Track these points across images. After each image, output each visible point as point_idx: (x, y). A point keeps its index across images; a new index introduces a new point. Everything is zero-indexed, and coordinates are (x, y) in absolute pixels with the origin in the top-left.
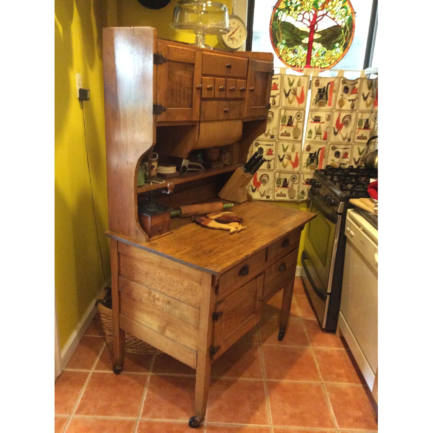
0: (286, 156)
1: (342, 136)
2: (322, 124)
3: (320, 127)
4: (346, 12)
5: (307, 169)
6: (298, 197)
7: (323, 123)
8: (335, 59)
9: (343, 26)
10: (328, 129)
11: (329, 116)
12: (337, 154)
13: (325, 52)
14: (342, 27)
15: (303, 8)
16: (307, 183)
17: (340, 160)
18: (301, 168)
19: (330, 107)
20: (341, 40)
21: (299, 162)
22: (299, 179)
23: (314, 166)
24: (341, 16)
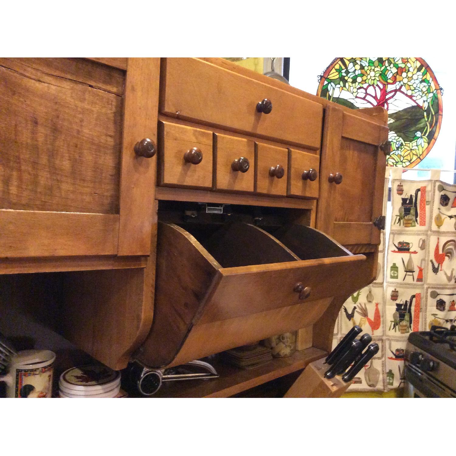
0: (357, 309)
1: (446, 274)
2: (413, 255)
3: (410, 261)
4: (427, 87)
5: (395, 331)
6: (384, 383)
7: (415, 252)
8: (417, 155)
9: (425, 108)
10: (423, 262)
11: (424, 241)
12: (441, 304)
13: (402, 144)
14: (423, 109)
15: (366, 80)
16: (397, 357)
17: (446, 315)
18: (384, 329)
19: (423, 228)
20: (424, 128)
21: (381, 319)
22: (382, 351)
23: (406, 326)
24: (421, 93)
